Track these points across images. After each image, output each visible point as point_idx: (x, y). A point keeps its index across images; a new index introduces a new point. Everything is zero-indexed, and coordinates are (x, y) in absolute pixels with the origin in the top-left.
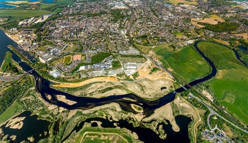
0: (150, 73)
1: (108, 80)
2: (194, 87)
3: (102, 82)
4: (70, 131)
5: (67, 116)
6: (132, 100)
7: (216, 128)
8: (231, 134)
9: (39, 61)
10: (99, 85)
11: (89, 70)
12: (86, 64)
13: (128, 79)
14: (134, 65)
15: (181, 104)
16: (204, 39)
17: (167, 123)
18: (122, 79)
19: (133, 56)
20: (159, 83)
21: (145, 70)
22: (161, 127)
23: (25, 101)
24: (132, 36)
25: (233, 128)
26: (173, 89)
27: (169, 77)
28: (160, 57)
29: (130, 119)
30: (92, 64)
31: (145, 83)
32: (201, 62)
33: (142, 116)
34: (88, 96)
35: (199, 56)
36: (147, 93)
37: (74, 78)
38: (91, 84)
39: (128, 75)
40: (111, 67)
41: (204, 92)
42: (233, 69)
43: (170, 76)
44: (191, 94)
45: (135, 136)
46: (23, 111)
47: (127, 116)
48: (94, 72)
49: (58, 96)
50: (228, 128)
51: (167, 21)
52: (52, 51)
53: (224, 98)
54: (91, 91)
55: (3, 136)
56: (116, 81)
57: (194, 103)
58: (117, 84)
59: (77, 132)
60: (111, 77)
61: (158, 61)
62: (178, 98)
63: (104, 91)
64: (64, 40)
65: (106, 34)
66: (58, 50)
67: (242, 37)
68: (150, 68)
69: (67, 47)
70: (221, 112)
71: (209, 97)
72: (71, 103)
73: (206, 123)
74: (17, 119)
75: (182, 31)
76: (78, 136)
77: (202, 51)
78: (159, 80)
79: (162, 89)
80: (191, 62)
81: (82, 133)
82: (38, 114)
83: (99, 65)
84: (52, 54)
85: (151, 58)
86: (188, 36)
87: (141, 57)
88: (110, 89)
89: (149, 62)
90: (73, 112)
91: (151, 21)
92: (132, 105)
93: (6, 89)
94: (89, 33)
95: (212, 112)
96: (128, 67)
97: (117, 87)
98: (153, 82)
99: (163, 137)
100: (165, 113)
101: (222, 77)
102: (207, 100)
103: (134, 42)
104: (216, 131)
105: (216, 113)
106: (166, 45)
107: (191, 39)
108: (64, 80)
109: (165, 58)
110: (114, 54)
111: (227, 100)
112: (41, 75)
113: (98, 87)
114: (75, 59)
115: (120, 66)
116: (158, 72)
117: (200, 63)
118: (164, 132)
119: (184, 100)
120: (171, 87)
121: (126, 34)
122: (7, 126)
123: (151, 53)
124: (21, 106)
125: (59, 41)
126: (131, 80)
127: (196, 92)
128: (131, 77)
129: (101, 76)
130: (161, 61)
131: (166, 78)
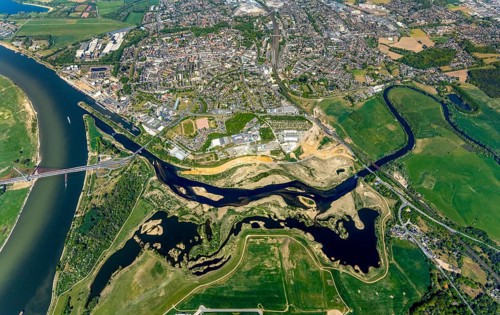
0: (320, 148)
1: (259, 161)
2: (382, 169)
3: (250, 165)
4: (227, 235)
5: (217, 215)
6: (299, 190)
7: (408, 222)
8: (425, 229)
9: (144, 131)
10: (248, 170)
11: (228, 146)
12: (220, 136)
13: (288, 158)
14: (293, 135)
15: (366, 194)
16: (399, 83)
17: (348, 220)
18: (280, 158)
19: (289, 118)
20: (333, 164)
21: (311, 143)
22: (341, 224)
23: (151, 197)
24: (283, 79)
25: (429, 221)
26: (354, 172)
27: (348, 154)
28: (331, 118)
29: (300, 216)
30: (229, 135)
31: (314, 164)
32: (393, 127)
33: (316, 213)
34: (236, 186)
35: (391, 116)
36: (318, 179)
37: (208, 159)
38: (235, 168)
39: (288, 152)
40: (259, 139)
41: (396, 175)
42: (438, 138)
43: (349, 151)
44: (378, 179)
45: (309, 237)
46: (155, 211)
47: (295, 213)
48: (236, 148)
49: (194, 188)
50: (422, 222)
51: (338, 44)
52: (158, 112)
53: (421, 183)
54: (238, 180)
55: (143, 246)
56: (272, 162)
57: (382, 191)
58: (273, 168)
59: (236, 235)
60: (263, 156)
61: (328, 126)
62: (362, 186)
63: (257, 179)
64: (172, 91)
65: (237, 74)
66: (168, 110)
67: (458, 78)
68: (318, 138)
69: (179, 103)
70: (416, 202)
71: (402, 181)
72: (216, 198)
73: (397, 216)
74: (152, 223)
75: (364, 66)
76: (238, 240)
77: (394, 105)
78: (333, 158)
79: (338, 172)
80: (379, 127)
81: (243, 236)
82: (177, 215)
83: (240, 137)
84: (160, 118)
85: (318, 121)
86: (374, 76)
87: (303, 119)
88: (265, 175)
89: (315, 128)
90: (223, 211)
91: (311, 45)
92: (300, 198)
93: (116, 180)
94: (209, 73)
95: (405, 202)
96: (286, 139)
97: (274, 172)
98: (325, 161)
99: (344, 236)
100: (344, 206)
101: (421, 151)
102: (399, 186)
103: (286, 89)
104: (408, 226)
105: (409, 204)
106: (338, 97)
107: (378, 84)
108: (196, 164)
109: (340, 121)
110: (260, 115)
111: (425, 185)
112: (157, 155)
113: (248, 172)
114: (200, 127)
115: (272, 138)
116: (331, 145)
117: (391, 127)
118: (344, 230)
119: (369, 187)
120: (351, 168)
121: (272, 75)
122: (142, 232)
123: (318, 112)
124: (148, 205)
125: (163, 92)
126: (293, 160)
127: (385, 175)
128: (293, 155)
129: (248, 155)
130: (334, 126)
131: (343, 154)
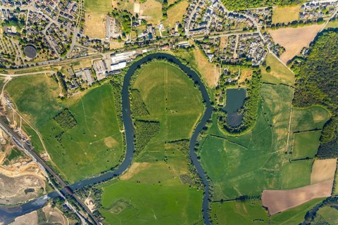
15: (51, 213)
20: (22, 183)
26: (45, 193)
27: (41, 174)
28: (26, 118)
36: (3, 197)
53: (109, 209)
62: (49, 206)
68: (4, 149)
71: (91, 207)
78: (22, 177)
79: (27, 191)
95: (85, 223)
98: (12, 179)
102: (85, 210)
127: (76, 201)
130: (29, 131)
131: (36, 174)
